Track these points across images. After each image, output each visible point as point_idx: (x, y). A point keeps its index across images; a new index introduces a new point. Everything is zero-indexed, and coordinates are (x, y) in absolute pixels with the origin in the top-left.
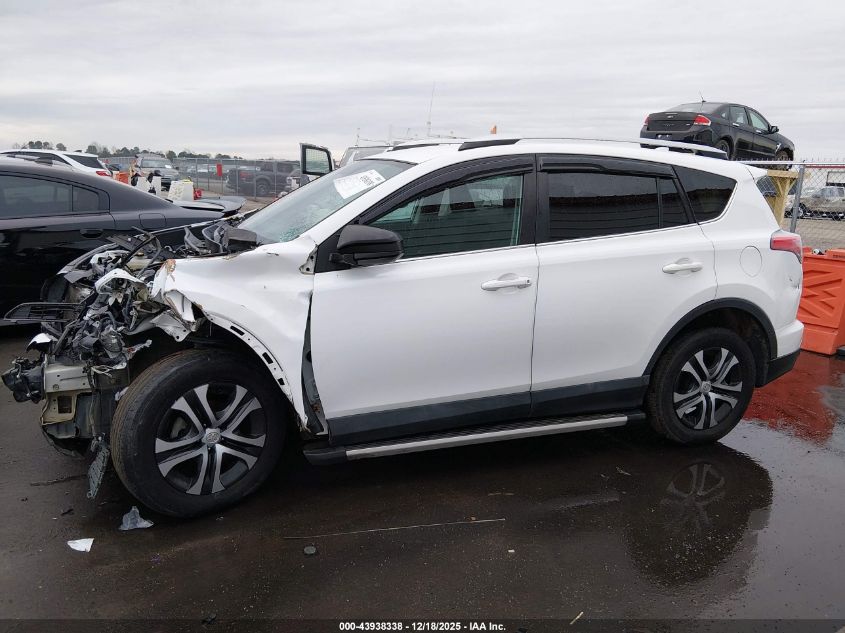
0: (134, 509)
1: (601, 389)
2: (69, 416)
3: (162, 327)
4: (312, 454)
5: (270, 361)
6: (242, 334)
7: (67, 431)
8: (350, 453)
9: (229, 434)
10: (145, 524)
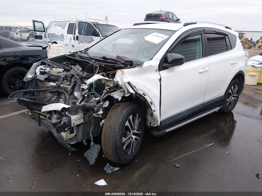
0: (108, 164)
1: (216, 100)
2: (73, 135)
3: (113, 96)
4: (155, 133)
5: (152, 104)
6: (145, 95)
7: (73, 141)
8: (167, 131)
9: (135, 132)
10: (117, 169)
